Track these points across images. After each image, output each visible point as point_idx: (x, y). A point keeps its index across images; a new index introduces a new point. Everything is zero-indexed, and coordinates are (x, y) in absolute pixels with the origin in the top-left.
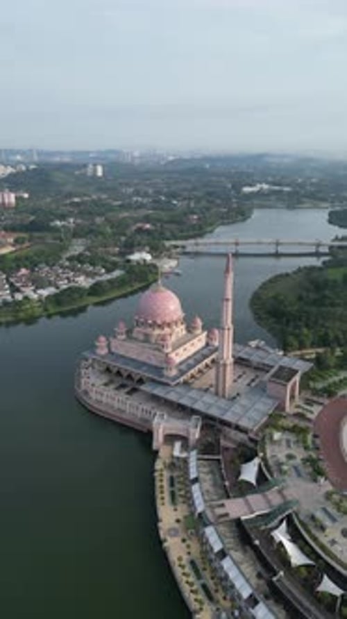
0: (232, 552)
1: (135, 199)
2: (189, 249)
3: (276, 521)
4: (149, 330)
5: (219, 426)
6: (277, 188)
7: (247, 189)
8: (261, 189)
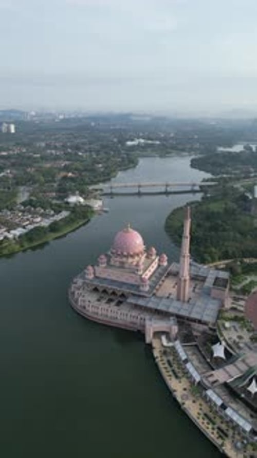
0: (230, 404)
1: (49, 151)
2: (106, 191)
3: (247, 380)
4: (124, 259)
5: (187, 322)
6: (150, 142)
7: (129, 143)
8: (139, 143)
